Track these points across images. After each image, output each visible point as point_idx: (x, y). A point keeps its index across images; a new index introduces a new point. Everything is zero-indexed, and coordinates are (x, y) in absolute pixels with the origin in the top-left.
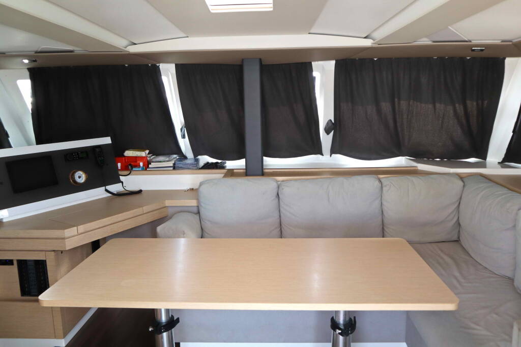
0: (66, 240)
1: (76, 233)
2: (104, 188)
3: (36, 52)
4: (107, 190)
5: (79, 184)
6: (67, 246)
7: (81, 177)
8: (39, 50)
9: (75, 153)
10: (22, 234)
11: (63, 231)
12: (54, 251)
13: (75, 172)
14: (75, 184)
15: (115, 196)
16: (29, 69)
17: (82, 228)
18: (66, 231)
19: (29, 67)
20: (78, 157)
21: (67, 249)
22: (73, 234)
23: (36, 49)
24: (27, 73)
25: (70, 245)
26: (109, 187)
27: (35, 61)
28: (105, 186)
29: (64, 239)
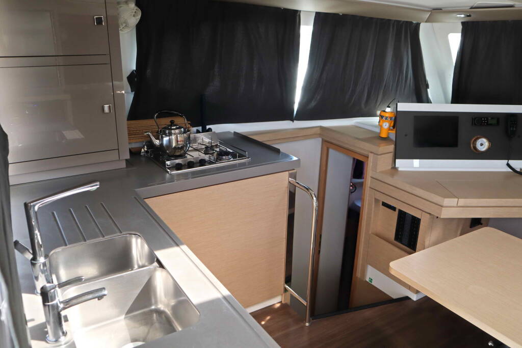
0: (443, 208)
1: (455, 205)
2: (506, 161)
3: (472, 8)
4: (508, 165)
5: (479, 151)
6: (442, 213)
7: (483, 144)
8: (475, 5)
9: (484, 119)
10: (408, 188)
11: (443, 198)
12: (430, 214)
13: (478, 138)
14: (475, 151)
15: (516, 174)
16: (463, 23)
17: (462, 202)
18: (446, 200)
19: (463, 21)
20: (487, 123)
21: (442, 217)
22: (452, 205)
23: (471, 5)
24: (460, 27)
25: (446, 214)
26: (512, 162)
27: (469, 16)
28: (508, 159)
29: (442, 206)
